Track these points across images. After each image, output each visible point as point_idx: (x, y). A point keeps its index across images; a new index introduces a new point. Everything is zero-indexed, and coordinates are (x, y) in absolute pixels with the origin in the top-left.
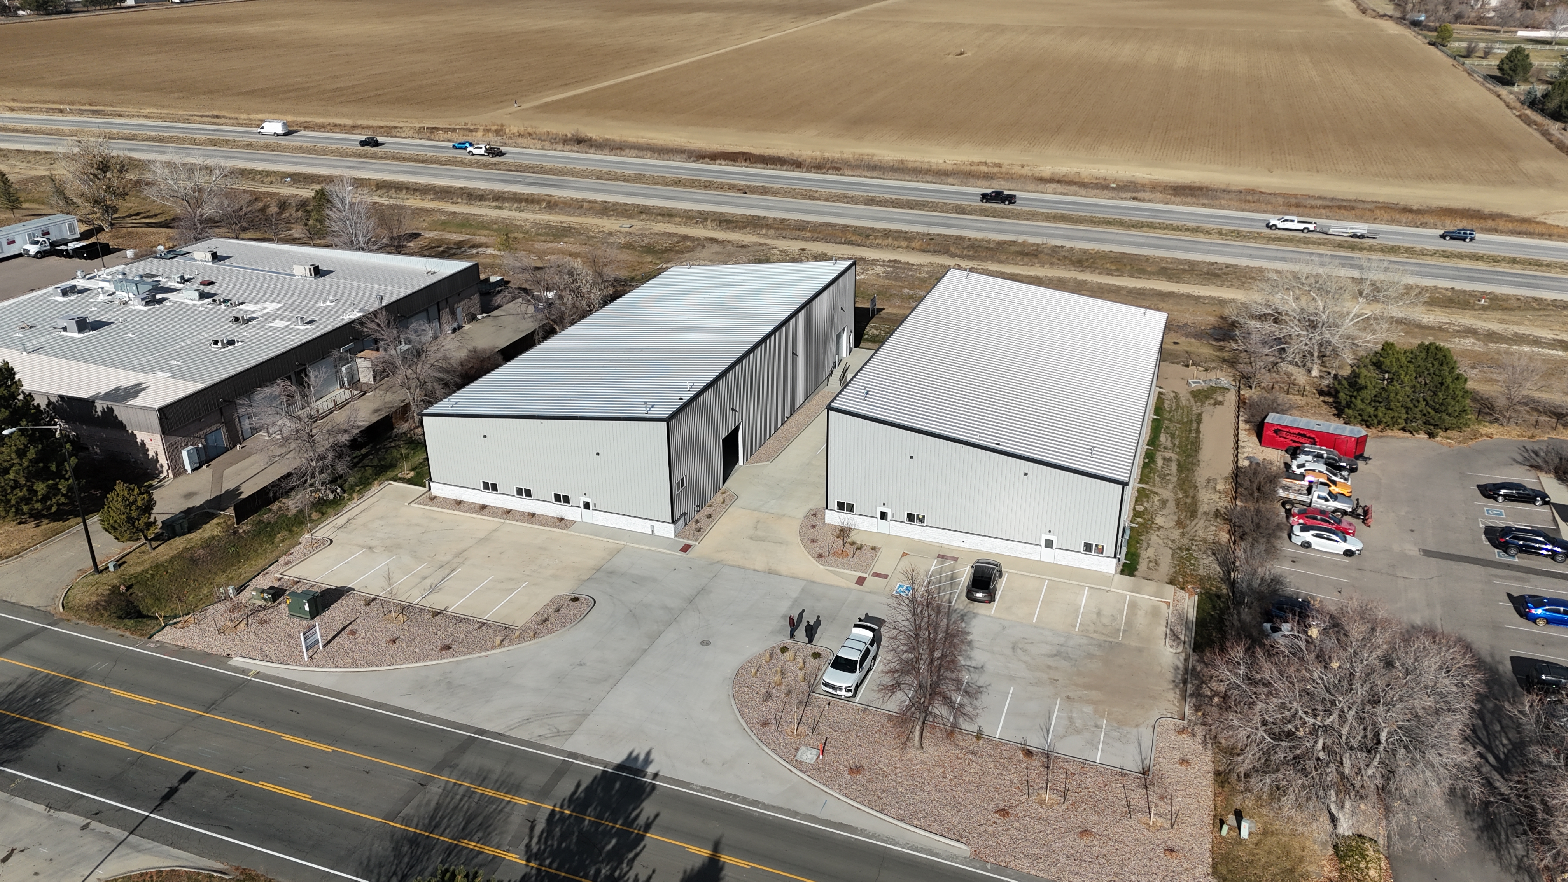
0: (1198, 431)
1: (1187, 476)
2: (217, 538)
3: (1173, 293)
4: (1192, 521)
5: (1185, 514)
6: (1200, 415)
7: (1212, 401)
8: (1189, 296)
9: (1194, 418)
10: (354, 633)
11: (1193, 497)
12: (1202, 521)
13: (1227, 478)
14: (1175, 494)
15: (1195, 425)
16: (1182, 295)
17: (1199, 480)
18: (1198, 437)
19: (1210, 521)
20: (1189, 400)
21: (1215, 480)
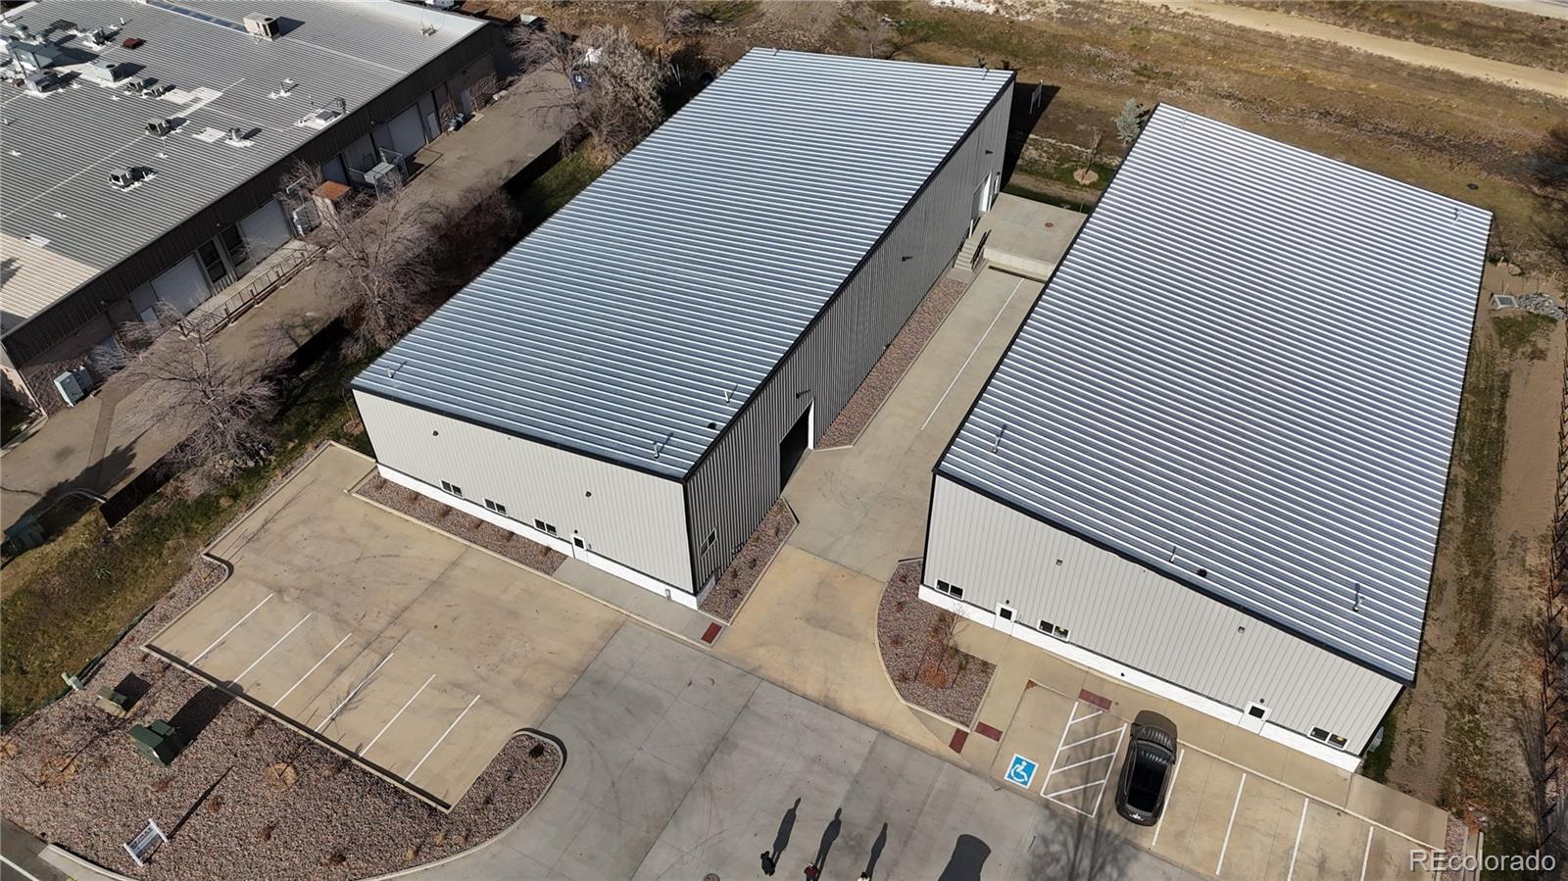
0: (1502, 417)
1: (1478, 523)
2: (81, 554)
3: (1478, 80)
4: (1482, 637)
5: (1471, 616)
6: (1507, 376)
7: (1528, 349)
8: (1500, 89)
9: (1497, 384)
10: (217, 804)
11: (1487, 579)
12: (1498, 643)
13: (1543, 539)
14: (1459, 565)
15: (1497, 400)
16: (1492, 85)
17: (1498, 535)
18: (1500, 432)
19: (1511, 643)
20: (1490, 338)
21: (1524, 540)
